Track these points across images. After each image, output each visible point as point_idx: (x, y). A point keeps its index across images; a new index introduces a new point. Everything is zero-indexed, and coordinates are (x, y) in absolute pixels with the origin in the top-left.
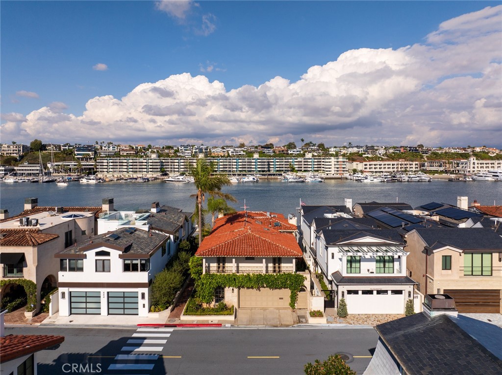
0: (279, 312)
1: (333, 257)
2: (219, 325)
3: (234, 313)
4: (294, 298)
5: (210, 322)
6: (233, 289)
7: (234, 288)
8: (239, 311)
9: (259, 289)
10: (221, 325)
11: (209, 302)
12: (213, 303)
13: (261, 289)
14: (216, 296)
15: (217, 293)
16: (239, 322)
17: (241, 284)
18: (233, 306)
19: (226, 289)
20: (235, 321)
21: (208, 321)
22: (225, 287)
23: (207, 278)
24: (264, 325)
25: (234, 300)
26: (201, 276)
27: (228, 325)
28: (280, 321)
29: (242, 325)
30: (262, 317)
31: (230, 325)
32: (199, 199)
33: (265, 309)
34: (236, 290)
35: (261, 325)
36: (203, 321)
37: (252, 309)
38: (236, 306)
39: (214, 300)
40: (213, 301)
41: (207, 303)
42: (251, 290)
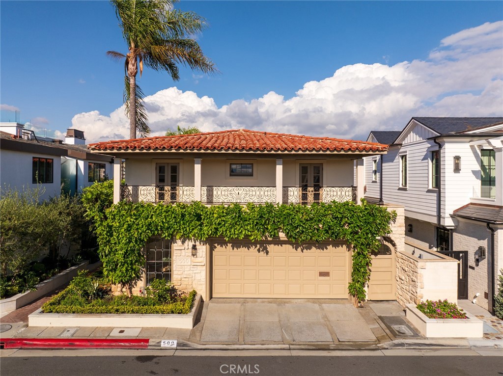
0: (323, 310)
1: (457, 169)
2: (140, 342)
3: (194, 310)
4: (360, 272)
5: (115, 334)
6: (194, 247)
7: (198, 243)
8: (211, 305)
9: (265, 249)
10: (147, 341)
11: (128, 282)
12: (141, 284)
13: (271, 248)
14: (150, 268)
15: (150, 256)
16: (206, 336)
17: (216, 229)
18: (194, 294)
19: (177, 246)
20: (193, 333)
21: (111, 329)
22: (173, 240)
23: (123, 212)
24: (283, 342)
25: (198, 277)
26: (107, 211)
27: (169, 344)
28: (332, 333)
29: (214, 343)
30: (277, 320)
31: (174, 344)
32: (130, 66)
33: (281, 302)
34: (203, 249)
35: (275, 343)
36: (96, 329)
37: (245, 300)
38: (202, 291)
39: (144, 275)
40: (139, 278)
41: (124, 284)
42: (243, 250)
